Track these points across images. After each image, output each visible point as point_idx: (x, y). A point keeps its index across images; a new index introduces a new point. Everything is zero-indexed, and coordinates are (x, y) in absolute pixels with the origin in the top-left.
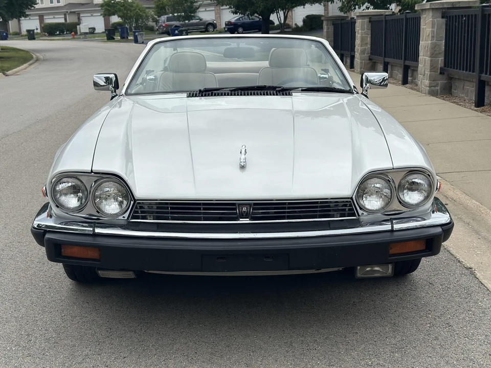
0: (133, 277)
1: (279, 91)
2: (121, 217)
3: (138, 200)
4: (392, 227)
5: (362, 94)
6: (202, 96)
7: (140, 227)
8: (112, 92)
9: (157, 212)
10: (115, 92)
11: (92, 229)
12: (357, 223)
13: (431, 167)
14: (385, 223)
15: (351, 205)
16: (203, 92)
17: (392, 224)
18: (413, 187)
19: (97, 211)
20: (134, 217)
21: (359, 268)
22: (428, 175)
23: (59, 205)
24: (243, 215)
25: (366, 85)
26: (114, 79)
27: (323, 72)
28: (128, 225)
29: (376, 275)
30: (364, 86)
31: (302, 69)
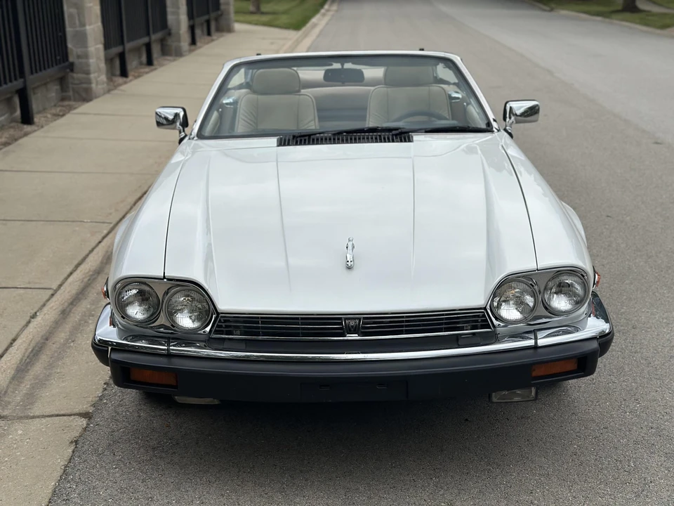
0: (217, 403)
1: (396, 135)
2: (202, 332)
3: (221, 313)
4: (536, 343)
5: (505, 130)
6: (297, 144)
7: (225, 345)
8: (180, 132)
9: (245, 327)
10: (184, 131)
11: (166, 348)
12: (493, 338)
14: (527, 335)
15: (484, 316)
16: (297, 137)
17: (536, 339)
18: (562, 289)
19: (172, 325)
20: (217, 332)
21: (494, 393)
22: (582, 275)
23: (125, 316)
24: (350, 330)
25: (510, 118)
26: (182, 114)
28: (210, 342)
29: (516, 399)
30: (508, 120)
31: (427, 88)
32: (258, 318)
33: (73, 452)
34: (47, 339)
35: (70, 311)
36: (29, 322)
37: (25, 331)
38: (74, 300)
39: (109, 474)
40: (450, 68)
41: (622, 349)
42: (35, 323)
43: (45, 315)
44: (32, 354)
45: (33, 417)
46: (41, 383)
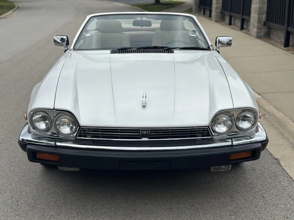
0: (79, 170)
1: (166, 50)
2: (72, 136)
3: (82, 127)
4: (232, 143)
5: (216, 50)
6: (120, 53)
7: (83, 143)
8: (65, 48)
9: (93, 134)
10: (67, 47)
11: (54, 143)
12: (211, 141)
13: (256, 107)
14: (228, 140)
15: (208, 130)
16: (120, 50)
17: (232, 141)
18: (245, 118)
19: (57, 132)
20: (79, 136)
21: (212, 167)
22: (254, 112)
23: (34, 128)
24: (144, 136)
25: (218, 44)
26: (66, 39)
27: (193, 33)
28: (76, 141)
29: (222, 170)
31: (180, 31)
32: (99, 129)
40: (191, 21)
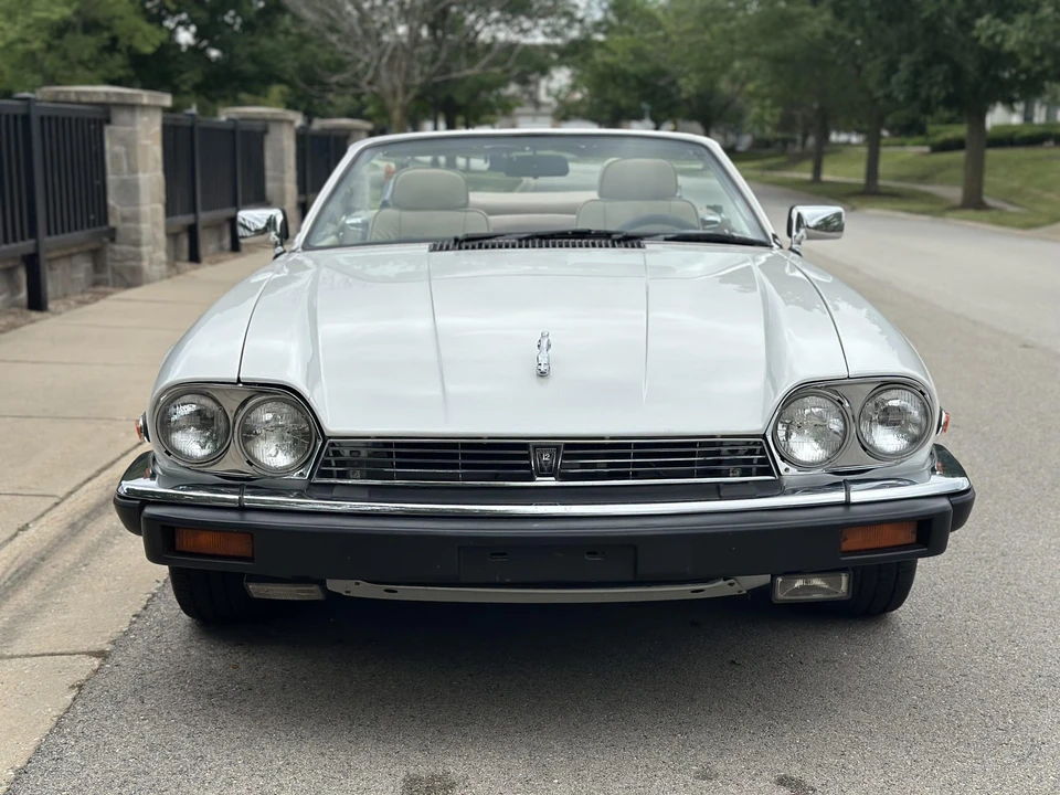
0: (319, 598)
1: (619, 240)
2: (295, 476)
3: (330, 438)
4: (848, 496)
5: (791, 249)
6: (460, 248)
7: (335, 493)
8: (276, 246)
9: (369, 464)
10: (282, 244)
11: (237, 497)
12: (777, 488)
13: (927, 378)
14: (832, 489)
15: (762, 452)
16: (462, 242)
17: (847, 491)
18: (891, 418)
19: (248, 462)
20: (322, 474)
21: (780, 580)
22: (921, 392)
23: (171, 451)
24: (542, 470)
25: (798, 231)
26: (280, 219)
27: (711, 211)
28: (310, 490)
29: (816, 596)
30: (794, 233)
31: (667, 203)
32: (390, 445)
33: (74, 699)
34: (43, 559)
35: (84, 527)
36: (16, 535)
37: (9, 546)
38: (92, 512)
39: (131, 727)
40: (701, 156)
41: (986, 580)
42: (24, 536)
43: (42, 526)
44: (17, 576)
45: (12, 657)
46: (27, 616)
